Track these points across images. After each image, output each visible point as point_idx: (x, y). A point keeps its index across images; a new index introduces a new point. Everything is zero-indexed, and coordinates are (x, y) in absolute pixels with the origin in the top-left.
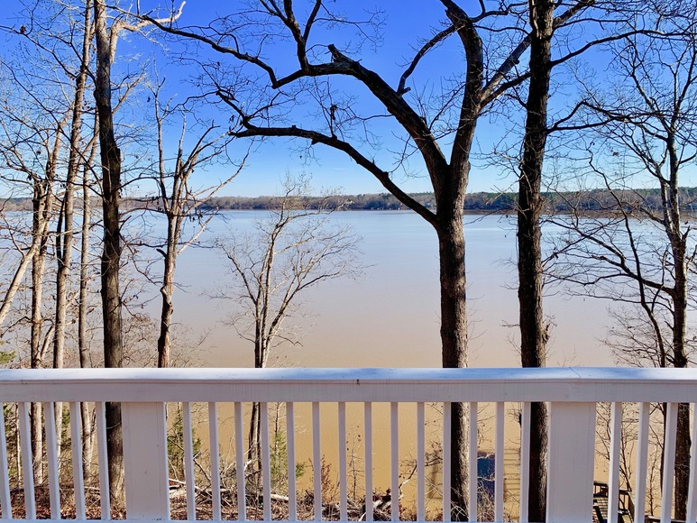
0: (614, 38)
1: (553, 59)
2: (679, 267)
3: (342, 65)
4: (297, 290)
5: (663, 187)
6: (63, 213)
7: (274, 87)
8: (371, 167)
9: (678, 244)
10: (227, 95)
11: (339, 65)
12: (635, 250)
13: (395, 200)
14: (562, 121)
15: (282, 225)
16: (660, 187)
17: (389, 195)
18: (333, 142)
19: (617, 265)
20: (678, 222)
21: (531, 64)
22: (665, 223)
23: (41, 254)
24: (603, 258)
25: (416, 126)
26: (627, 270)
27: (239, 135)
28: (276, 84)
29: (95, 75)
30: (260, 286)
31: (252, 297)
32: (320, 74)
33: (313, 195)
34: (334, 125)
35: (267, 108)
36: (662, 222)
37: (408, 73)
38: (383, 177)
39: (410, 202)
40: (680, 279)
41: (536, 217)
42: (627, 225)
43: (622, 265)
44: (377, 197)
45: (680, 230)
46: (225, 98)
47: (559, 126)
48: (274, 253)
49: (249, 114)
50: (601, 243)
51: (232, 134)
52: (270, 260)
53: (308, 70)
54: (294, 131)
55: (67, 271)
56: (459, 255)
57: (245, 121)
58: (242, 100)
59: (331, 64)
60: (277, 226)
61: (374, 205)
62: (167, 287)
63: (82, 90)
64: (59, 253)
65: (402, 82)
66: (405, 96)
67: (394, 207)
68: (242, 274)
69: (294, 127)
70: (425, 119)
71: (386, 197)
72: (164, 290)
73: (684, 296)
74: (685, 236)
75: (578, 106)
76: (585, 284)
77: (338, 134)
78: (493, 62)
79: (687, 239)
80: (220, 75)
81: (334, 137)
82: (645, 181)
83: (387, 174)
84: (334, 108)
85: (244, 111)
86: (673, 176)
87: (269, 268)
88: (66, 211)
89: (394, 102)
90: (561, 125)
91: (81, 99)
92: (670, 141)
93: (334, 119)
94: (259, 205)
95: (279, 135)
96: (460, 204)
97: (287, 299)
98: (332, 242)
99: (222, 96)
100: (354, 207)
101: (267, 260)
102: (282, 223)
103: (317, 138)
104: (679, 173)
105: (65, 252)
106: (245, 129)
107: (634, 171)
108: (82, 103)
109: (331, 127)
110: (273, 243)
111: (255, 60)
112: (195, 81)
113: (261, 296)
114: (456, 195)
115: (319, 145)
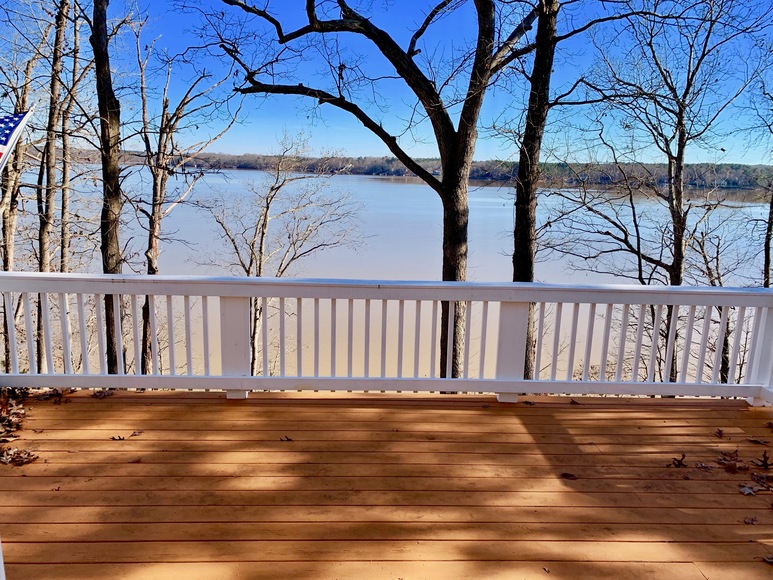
0: (616, 18)
1: (557, 35)
2: (678, 244)
3: (352, 22)
4: (293, 259)
5: (670, 162)
6: (45, 165)
7: (281, 42)
8: (378, 130)
9: (679, 222)
10: (232, 48)
11: (348, 22)
12: (636, 226)
13: (401, 165)
14: (563, 96)
15: (278, 188)
16: (667, 162)
17: (393, 159)
18: (341, 102)
19: (621, 240)
20: (680, 199)
21: (537, 38)
22: (669, 199)
23: (12, 209)
24: (607, 233)
25: (426, 91)
26: (630, 246)
27: (244, 91)
28: (283, 39)
29: (91, 19)
30: (253, 253)
31: (244, 266)
32: (329, 31)
33: (311, 156)
34: (342, 85)
35: (272, 63)
36: (666, 199)
37: (419, 34)
38: (390, 141)
39: (416, 169)
40: (678, 256)
41: (534, 186)
42: (631, 200)
43: (626, 241)
44: (380, 161)
45: (682, 207)
46: (228, 50)
47: (560, 100)
48: (269, 219)
49: (254, 68)
50: (606, 217)
51: (236, 90)
52: (264, 226)
53: (316, 26)
54: (300, 90)
55: (50, 228)
56: (461, 223)
57: (250, 77)
58: (246, 54)
59: (341, 21)
60: (272, 189)
61: (376, 170)
62: (152, 251)
63: (62, 28)
64: (40, 209)
65: (413, 43)
66: (414, 58)
67: (398, 173)
68: (233, 240)
69: (301, 85)
70: (434, 83)
71: (390, 161)
72: (149, 254)
73: (680, 273)
74: (686, 213)
75: (578, 83)
76: (586, 258)
77: (345, 94)
78: (505, 28)
79: (688, 217)
80: (223, 26)
81: (342, 98)
82: (653, 156)
83: (394, 138)
84: (342, 67)
85: (249, 66)
86: (681, 153)
87: (263, 234)
88: (47, 163)
89: (404, 64)
90: (561, 100)
91: (62, 39)
92: (680, 115)
93: (342, 79)
94: (245, 165)
95: (285, 93)
96: (466, 172)
97: (282, 268)
98: (332, 208)
99: (225, 48)
100: (354, 171)
101: (259, 226)
102: (277, 186)
103: (324, 97)
104: (686, 150)
105: (47, 207)
106: (249, 85)
107: (642, 145)
108: (63, 45)
109: (339, 87)
110: (268, 208)
111: (262, 14)
112: (198, 31)
113: (254, 264)
114: (462, 163)
115: (327, 104)
